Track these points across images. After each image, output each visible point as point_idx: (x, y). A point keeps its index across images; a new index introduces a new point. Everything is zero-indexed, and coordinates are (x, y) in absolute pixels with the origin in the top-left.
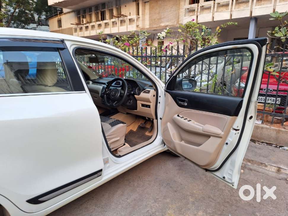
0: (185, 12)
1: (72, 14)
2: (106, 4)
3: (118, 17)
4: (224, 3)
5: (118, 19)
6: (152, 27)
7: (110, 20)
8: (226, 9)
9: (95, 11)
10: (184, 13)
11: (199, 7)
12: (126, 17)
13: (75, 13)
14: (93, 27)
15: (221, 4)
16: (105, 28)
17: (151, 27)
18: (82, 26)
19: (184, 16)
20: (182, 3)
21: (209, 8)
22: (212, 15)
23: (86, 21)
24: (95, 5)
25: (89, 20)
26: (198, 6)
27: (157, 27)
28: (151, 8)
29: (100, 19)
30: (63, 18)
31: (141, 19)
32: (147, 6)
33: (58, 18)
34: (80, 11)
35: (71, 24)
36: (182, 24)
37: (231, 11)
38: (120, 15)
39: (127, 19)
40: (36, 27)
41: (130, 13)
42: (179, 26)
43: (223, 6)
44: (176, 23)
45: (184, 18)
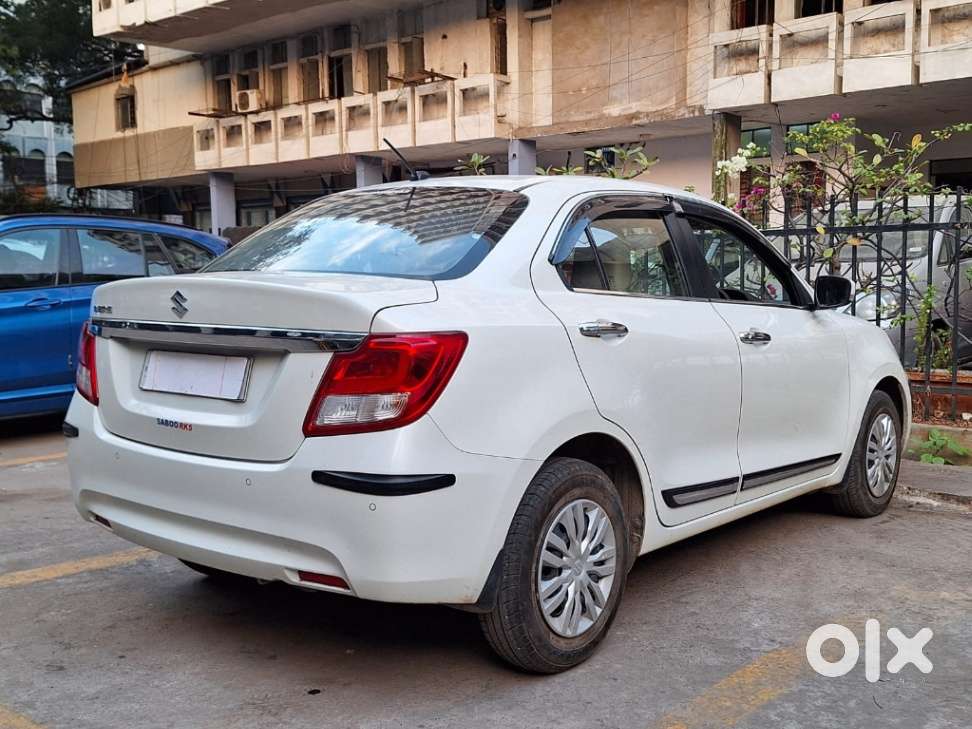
0: (715, 56)
1: (194, 69)
2: (354, 29)
3: (413, 84)
4: (881, 23)
5: (413, 92)
6: (568, 122)
7: (375, 94)
8: (894, 46)
9: (303, 57)
10: (712, 64)
11: (776, 38)
12: (449, 82)
13: (202, 64)
14: (292, 123)
15: (870, 25)
16: (347, 130)
17: (563, 120)
18: (240, 121)
19: (711, 75)
20: (697, 20)
21: (820, 41)
22: (836, 71)
23: (259, 100)
24: (299, 34)
25: (269, 96)
26: (771, 35)
27: (587, 123)
28: (559, 46)
29: (327, 94)
30: (146, 86)
31: (514, 88)
32: (543, 36)
33: (120, 86)
34: (227, 57)
35: (190, 113)
36: (701, 109)
37: (915, 52)
38: (416, 75)
39: (453, 91)
40: (8, 126)
41: (465, 66)
42: (692, 115)
43: (878, 31)
44: (673, 103)
45: (713, 82)
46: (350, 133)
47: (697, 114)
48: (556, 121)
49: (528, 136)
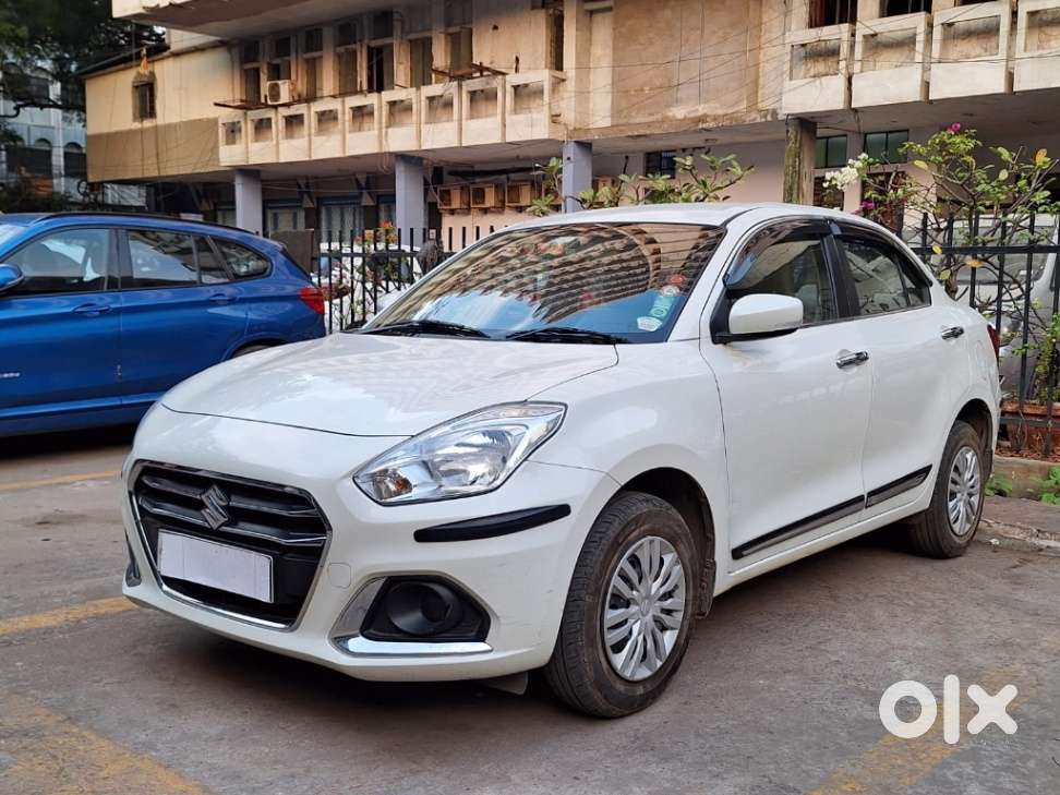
0: (792, 57)
1: (219, 58)
2: (396, 16)
3: (461, 78)
4: (973, 25)
5: (460, 86)
6: (629, 124)
7: (418, 88)
8: (986, 50)
9: (340, 46)
10: (788, 66)
11: (859, 38)
12: (500, 77)
13: (229, 50)
14: (327, 118)
15: (961, 26)
16: (387, 127)
17: (624, 121)
18: (270, 114)
19: (786, 77)
20: (772, 17)
21: (907, 43)
22: (923, 76)
23: (291, 91)
24: (337, 20)
25: (302, 87)
26: (853, 35)
27: (649, 125)
28: (620, 42)
29: (365, 87)
30: (166, 72)
31: (571, 85)
32: (603, 31)
33: (139, 73)
34: (257, 42)
35: (216, 104)
36: (774, 113)
37: (1010, 58)
38: (463, 68)
39: (504, 87)
40: (14, 112)
41: (517, 59)
42: (763, 120)
43: (970, 34)
44: (743, 106)
45: (788, 84)
46: (390, 130)
47: (769, 118)
48: (615, 123)
49: (584, 138)
